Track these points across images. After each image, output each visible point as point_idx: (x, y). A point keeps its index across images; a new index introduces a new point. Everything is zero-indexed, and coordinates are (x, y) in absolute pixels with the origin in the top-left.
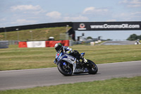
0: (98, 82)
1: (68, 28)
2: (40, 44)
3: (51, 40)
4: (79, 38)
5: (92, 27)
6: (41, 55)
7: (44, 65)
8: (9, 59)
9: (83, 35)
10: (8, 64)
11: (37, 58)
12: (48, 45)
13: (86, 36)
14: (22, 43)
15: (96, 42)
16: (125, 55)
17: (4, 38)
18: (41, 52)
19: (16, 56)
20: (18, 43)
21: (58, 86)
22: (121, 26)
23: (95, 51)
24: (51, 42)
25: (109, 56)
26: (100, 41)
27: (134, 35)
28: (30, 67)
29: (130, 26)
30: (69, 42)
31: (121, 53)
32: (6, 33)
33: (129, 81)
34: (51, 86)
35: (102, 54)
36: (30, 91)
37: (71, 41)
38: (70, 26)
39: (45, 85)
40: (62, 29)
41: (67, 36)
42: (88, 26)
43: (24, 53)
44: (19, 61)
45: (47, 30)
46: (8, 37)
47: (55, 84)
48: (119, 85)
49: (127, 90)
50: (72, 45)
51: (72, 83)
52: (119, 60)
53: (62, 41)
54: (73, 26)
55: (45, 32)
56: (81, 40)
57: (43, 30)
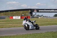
0: (42, 33)
1: (30, 11)
2: (18, 17)
3: (23, 16)
4: (34, 15)
5: (40, 11)
6: (19, 22)
7: (20, 26)
8: (6, 23)
9: (36, 14)
10: (5, 25)
11: (17, 23)
12: (21, 18)
13: (37, 15)
14: (11, 17)
15: (41, 17)
16: (52, 22)
17: (4, 15)
18: (19, 21)
19: (9, 22)
20: (9, 17)
21: (25, 35)
22: (51, 11)
23: (40, 21)
24: (23, 17)
25: (46, 23)
26: (42, 17)
27: (56, 14)
28: (14, 27)
29: (55, 11)
30: (30, 17)
31: (51, 21)
32: (4, 13)
33: (54, 33)
34: (23, 35)
35: (43, 22)
36: (14, 36)
37: (31, 16)
38: (30, 10)
39: (20, 34)
40: (27, 12)
41: (29, 14)
42: (38, 10)
43: (12, 21)
44: (10, 24)
45: (21, 12)
46: (6, 15)
47: (24, 34)
48: (50, 34)
49: (53, 37)
50: (31, 18)
51: (31, 33)
52: (50, 24)
53: (27, 16)
54: (32, 11)
55: (20, 13)
56: (35, 16)
57: (19, 12)
